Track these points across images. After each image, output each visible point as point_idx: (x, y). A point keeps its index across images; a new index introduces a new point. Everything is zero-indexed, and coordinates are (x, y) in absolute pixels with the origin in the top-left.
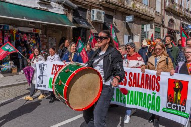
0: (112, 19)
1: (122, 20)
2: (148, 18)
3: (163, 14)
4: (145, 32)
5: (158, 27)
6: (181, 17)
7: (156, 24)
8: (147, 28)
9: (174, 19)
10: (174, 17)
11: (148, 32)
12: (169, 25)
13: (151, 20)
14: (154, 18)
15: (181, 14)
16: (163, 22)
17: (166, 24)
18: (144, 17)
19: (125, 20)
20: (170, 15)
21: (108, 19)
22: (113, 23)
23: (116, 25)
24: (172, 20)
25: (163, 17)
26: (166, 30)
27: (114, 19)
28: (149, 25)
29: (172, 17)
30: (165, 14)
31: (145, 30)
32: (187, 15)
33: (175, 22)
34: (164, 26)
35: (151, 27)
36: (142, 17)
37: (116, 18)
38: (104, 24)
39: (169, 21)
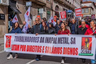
0: (16, 3)
1: (24, 5)
2: (41, 4)
3: (52, 2)
4: (40, 14)
5: (49, 10)
6: (63, 4)
7: (47, 8)
8: (41, 11)
9: (59, 5)
10: (59, 4)
11: (42, 14)
12: (56, 10)
13: (44, 6)
14: (46, 4)
15: (63, 3)
16: (52, 7)
17: (54, 9)
18: (39, 3)
19: (26, 5)
20: (56, 3)
21: (12, 3)
22: (17, 6)
23: (18, 8)
24: (57, 6)
25: (52, 4)
26: (54, 13)
27: (17, 3)
28: (42, 9)
29: (57, 4)
30: (53, 2)
31: (40, 13)
32: (66, 4)
33: (59, 8)
34: (52, 10)
35: (44, 10)
36: (38, 3)
37: (18, 3)
38: (9, 7)
39: (56, 7)
